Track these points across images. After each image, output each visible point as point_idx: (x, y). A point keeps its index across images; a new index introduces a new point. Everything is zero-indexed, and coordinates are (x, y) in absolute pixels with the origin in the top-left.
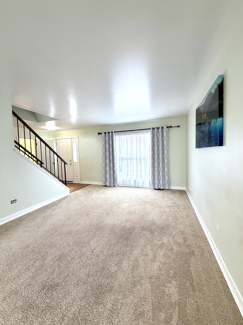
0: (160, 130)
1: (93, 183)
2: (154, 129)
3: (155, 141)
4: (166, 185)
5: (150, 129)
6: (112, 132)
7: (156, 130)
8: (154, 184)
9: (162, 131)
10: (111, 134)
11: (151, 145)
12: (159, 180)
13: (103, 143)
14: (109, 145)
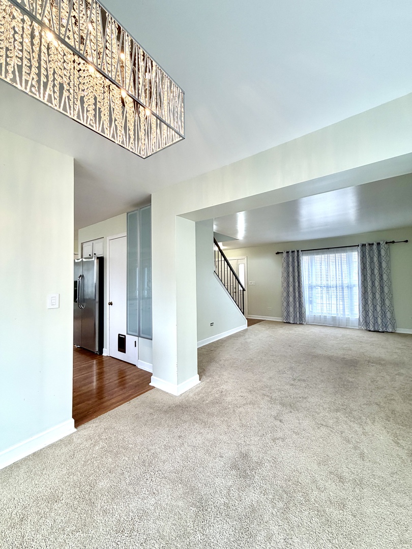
0: (375, 247)
1: (267, 318)
2: (364, 245)
3: (367, 262)
4: (387, 325)
5: (358, 246)
6: (298, 251)
7: (367, 247)
8: (367, 323)
9: (378, 249)
10: (296, 253)
11: (360, 268)
12: (375, 319)
13: (285, 265)
14: (293, 268)
